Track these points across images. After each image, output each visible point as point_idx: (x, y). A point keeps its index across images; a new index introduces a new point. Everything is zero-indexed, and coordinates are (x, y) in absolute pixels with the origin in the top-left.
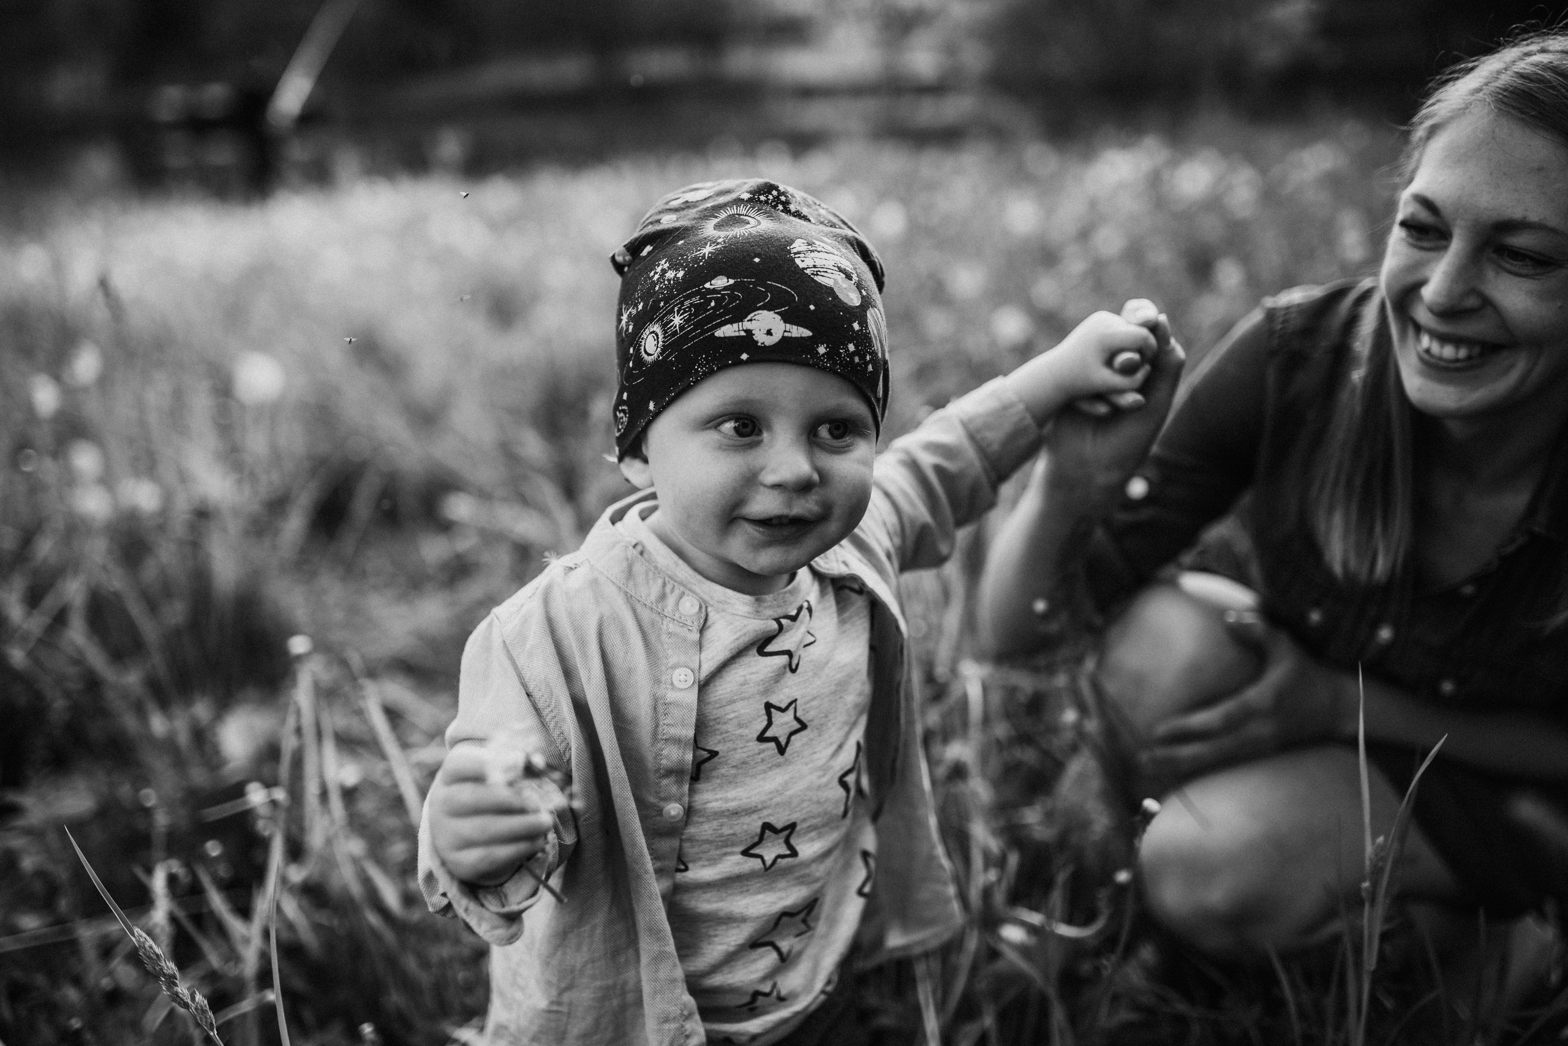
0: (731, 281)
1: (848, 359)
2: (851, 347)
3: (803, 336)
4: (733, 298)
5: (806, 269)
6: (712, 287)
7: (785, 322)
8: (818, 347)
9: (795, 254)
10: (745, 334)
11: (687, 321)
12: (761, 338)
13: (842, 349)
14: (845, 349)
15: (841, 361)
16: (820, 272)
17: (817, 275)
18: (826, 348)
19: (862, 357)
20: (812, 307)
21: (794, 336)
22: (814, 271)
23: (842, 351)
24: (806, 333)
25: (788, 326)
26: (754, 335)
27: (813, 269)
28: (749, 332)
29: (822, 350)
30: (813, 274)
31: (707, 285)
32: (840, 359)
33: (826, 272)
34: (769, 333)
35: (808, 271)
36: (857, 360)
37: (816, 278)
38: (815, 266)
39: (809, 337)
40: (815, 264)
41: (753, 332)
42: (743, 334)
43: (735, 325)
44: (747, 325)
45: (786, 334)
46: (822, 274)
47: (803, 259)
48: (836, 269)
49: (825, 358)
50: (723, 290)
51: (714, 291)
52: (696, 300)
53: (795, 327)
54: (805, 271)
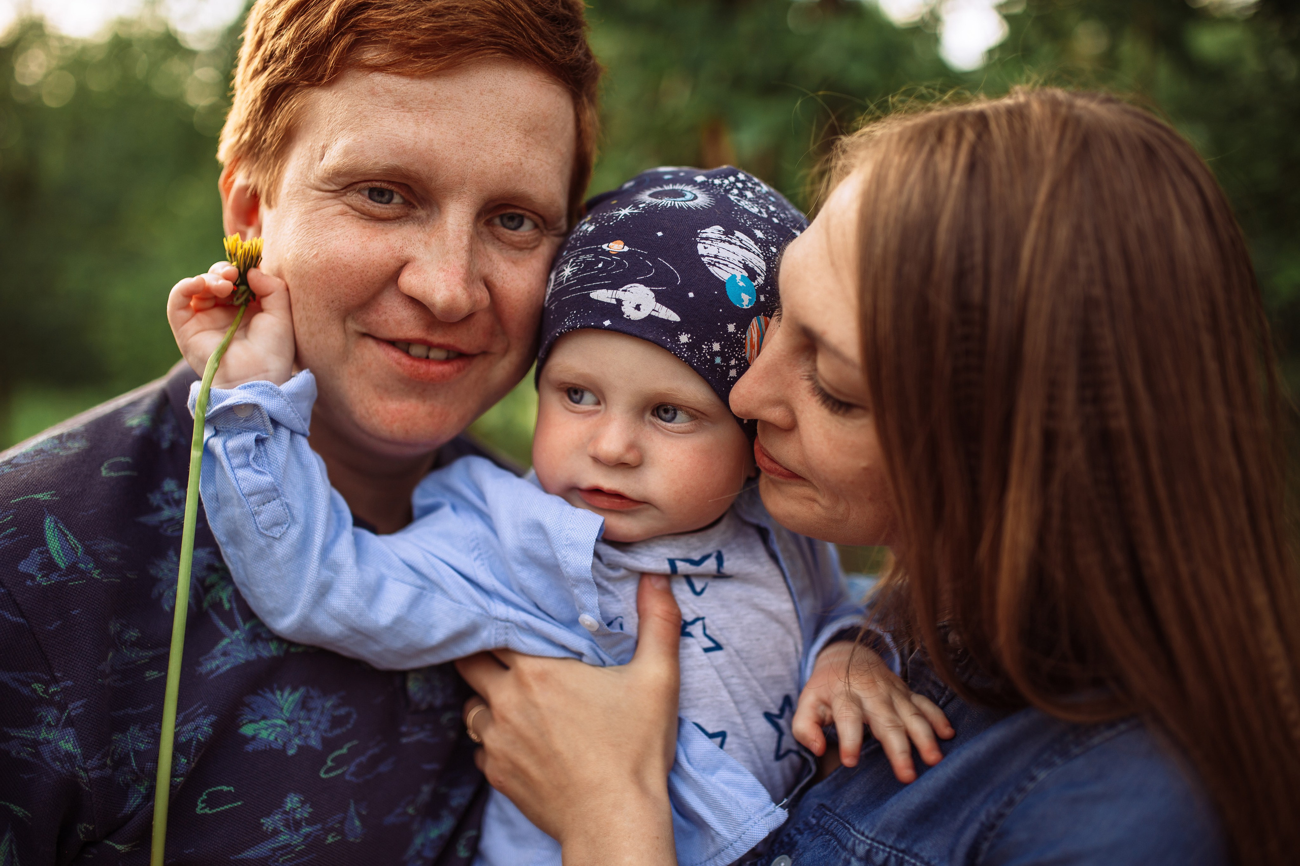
0: (626, 249)
1: (708, 357)
2: (716, 347)
3: (670, 319)
4: (620, 264)
5: (704, 256)
6: (608, 249)
7: (657, 301)
8: (681, 334)
9: (702, 238)
10: (615, 303)
11: (574, 274)
12: (628, 311)
13: (706, 345)
14: (709, 346)
15: (701, 357)
16: (719, 263)
17: (714, 265)
18: (689, 339)
19: (726, 360)
20: (691, 295)
21: (660, 316)
22: (712, 261)
23: (705, 347)
24: (674, 317)
25: (659, 305)
26: (623, 305)
27: (713, 259)
28: (619, 302)
29: (684, 338)
30: (709, 263)
31: (605, 246)
32: (700, 353)
33: (727, 265)
34: (638, 307)
35: (705, 260)
36: (718, 360)
37: (711, 268)
38: (716, 257)
39: (675, 322)
40: (718, 254)
41: (623, 303)
42: (614, 302)
43: (610, 291)
44: (619, 294)
45: (654, 313)
46: (721, 266)
47: (706, 246)
48: (741, 265)
49: (685, 347)
50: (615, 255)
51: (608, 253)
52: (589, 257)
53: (664, 308)
54: (702, 258)
